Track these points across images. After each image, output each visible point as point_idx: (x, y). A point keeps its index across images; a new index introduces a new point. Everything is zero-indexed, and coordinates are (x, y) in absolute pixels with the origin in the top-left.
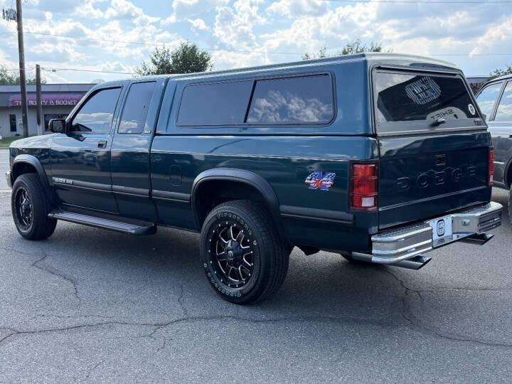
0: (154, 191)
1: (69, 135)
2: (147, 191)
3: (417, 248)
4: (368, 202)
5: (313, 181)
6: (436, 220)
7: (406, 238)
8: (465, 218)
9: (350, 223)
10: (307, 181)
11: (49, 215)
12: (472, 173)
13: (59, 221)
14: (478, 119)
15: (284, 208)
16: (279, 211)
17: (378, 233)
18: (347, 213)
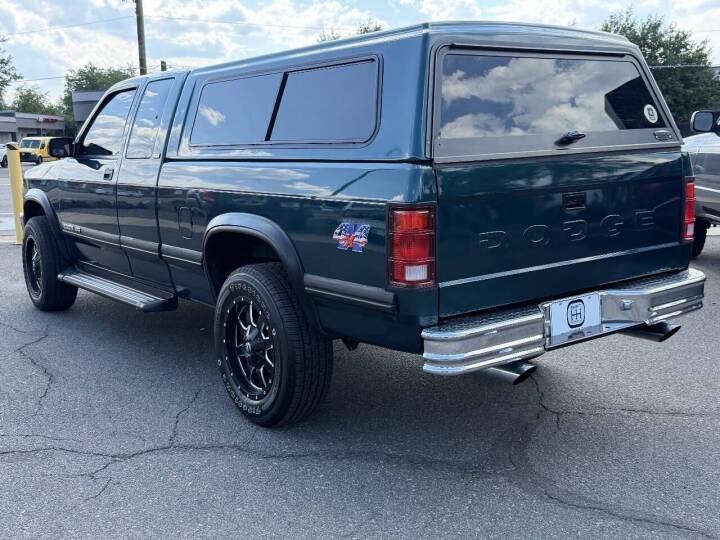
0: (164, 245)
1: (81, 161)
2: (156, 245)
3: (516, 348)
4: (417, 274)
5: (342, 237)
6: (566, 301)
7: (499, 330)
8: (626, 297)
9: (389, 306)
10: (335, 237)
11: (59, 276)
12: (645, 221)
13: (80, 290)
14: (662, 131)
15: (309, 278)
16: (302, 284)
17: (438, 324)
18: (386, 290)
